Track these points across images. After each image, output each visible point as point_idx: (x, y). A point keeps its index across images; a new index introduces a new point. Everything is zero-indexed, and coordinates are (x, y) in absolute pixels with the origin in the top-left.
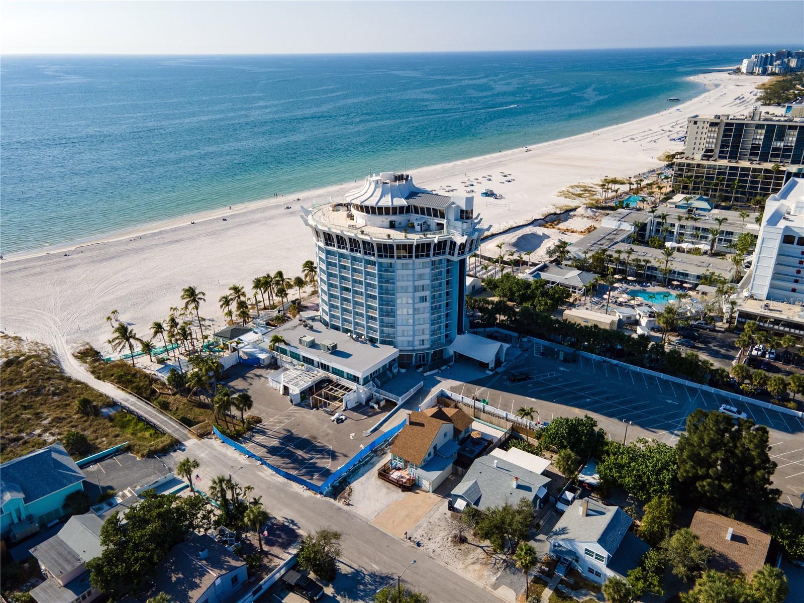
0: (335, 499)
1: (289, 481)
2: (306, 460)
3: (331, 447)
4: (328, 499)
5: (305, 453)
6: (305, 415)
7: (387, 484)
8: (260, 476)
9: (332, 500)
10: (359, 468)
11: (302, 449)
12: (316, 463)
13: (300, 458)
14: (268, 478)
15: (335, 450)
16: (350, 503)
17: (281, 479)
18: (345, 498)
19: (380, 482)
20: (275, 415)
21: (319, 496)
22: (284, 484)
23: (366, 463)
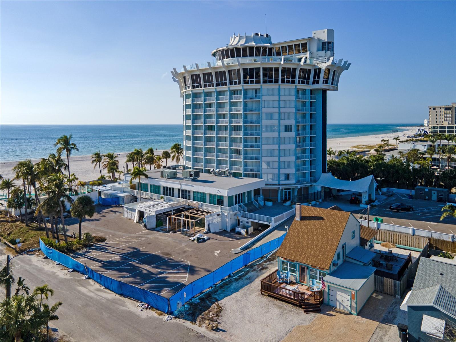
0: (193, 321)
1: (122, 298)
2: (153, 274)
3: (189, 263)
4: (181, 321)
5: (153, 267)
6: (158, 237)
7: (277, 302)
8: (79, 292)
9: (188, 324)
10: (230, 282)
11: (149, 264)
12: (167, 277)
13: (145, 272)
14: (91, 294)
15: (194, 265)
16: (220, 327)
17: (111, 295)
18: (211, 320)
19: (265, 300)
20: (123, 236)
21: (166, 317)
22: (113, 301)
23: (240, 278)
